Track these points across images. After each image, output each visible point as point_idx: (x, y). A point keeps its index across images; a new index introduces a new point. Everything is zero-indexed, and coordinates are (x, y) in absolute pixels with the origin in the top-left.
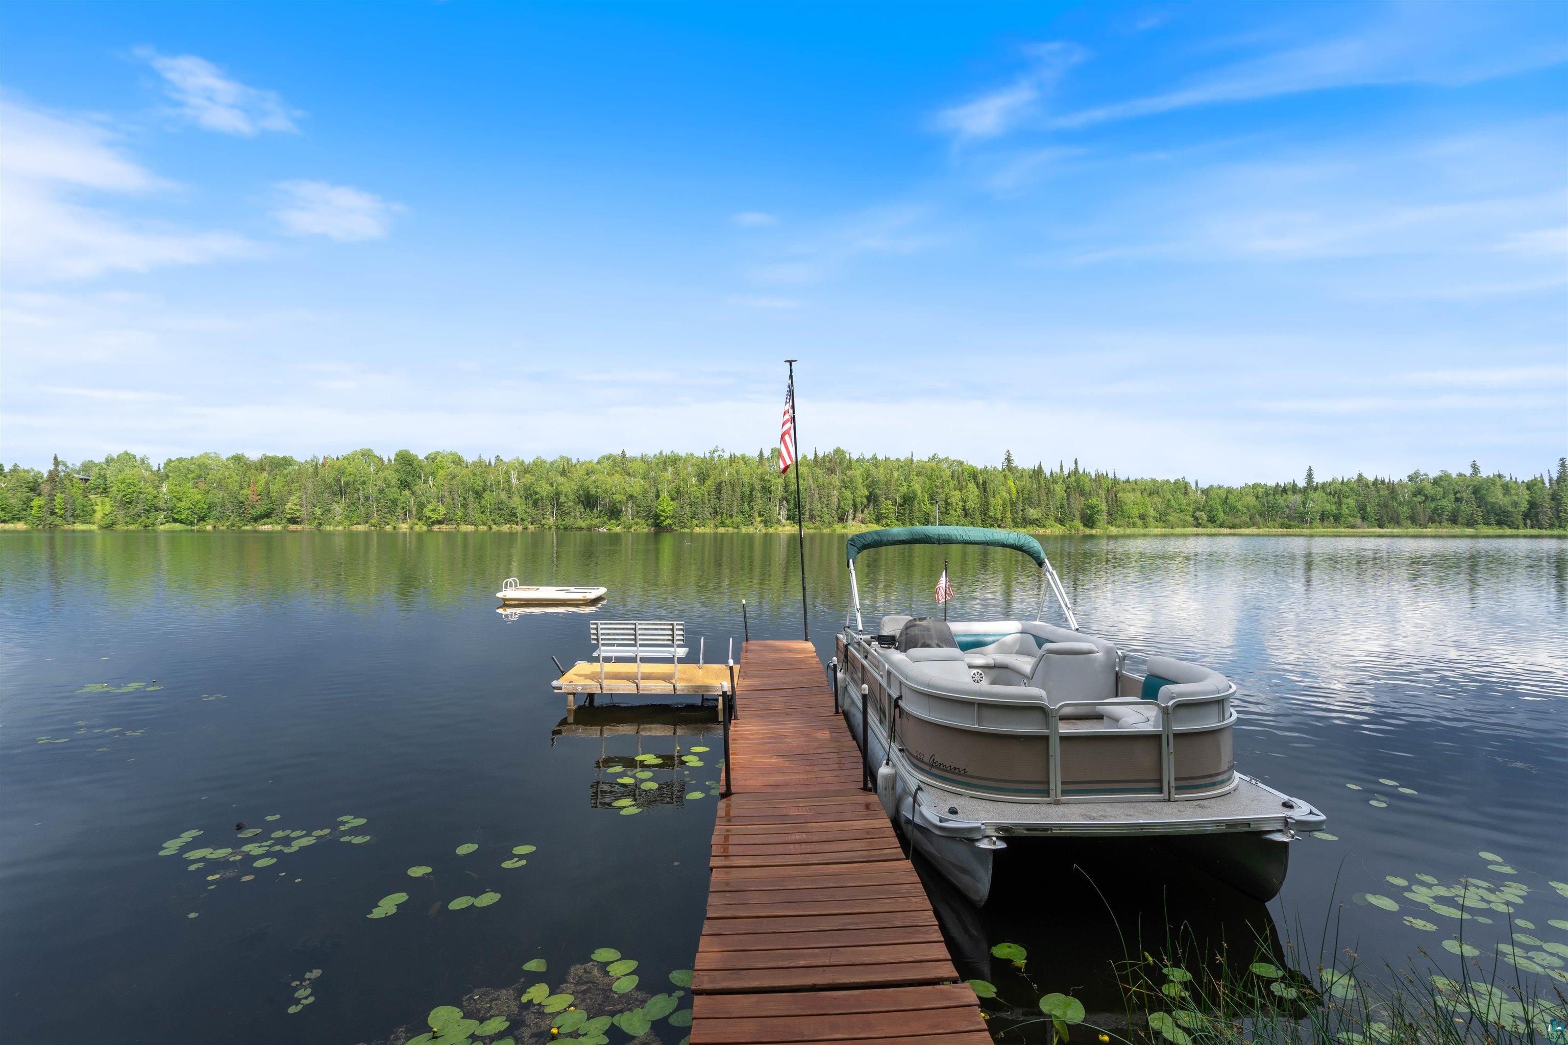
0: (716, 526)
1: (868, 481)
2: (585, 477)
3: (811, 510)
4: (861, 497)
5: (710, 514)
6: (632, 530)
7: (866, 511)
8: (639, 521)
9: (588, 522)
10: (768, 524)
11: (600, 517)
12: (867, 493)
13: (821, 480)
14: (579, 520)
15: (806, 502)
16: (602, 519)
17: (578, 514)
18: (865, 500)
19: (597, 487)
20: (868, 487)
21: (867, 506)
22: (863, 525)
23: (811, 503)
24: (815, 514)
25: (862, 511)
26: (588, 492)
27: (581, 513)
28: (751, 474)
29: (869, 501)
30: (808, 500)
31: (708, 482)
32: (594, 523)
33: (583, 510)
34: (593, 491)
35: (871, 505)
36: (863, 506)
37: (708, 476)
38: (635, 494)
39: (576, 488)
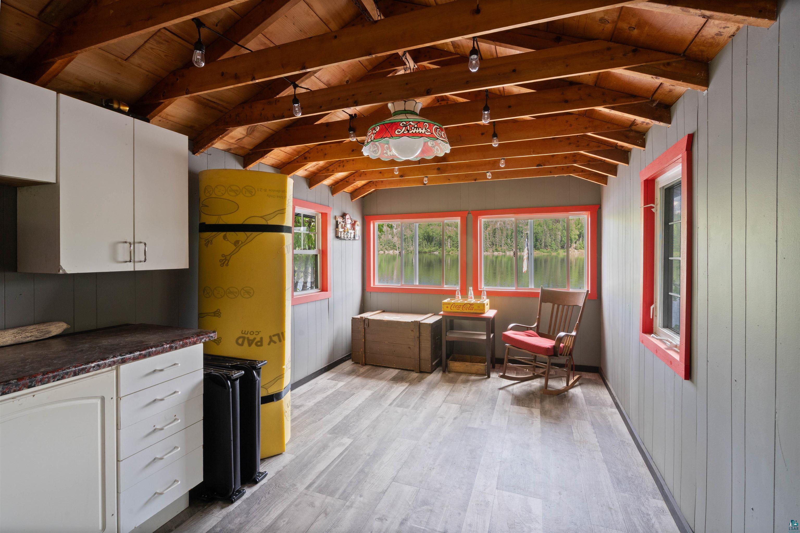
0: (493, 251)
1: (579, 226)
2: (427, 227)
3: (545, 243)
4: (575, 235)
5: (490, 245)
6: (450, 253)
7: (577, 242)
8: (453, 248)
9: (429, 249)
10: (521, 250)
11: (435, 247)
12: (578, 233)
13: (551, 226)
14: (425, 248)
15: (542, 238)
16: (435, 248)
17: (424, 245)
18: (577, 237)
19: (433, 232)
20: (579, 229)
21: (579, 240)
22: (576, 250)
23: (545, 239)
24: (547, 244)
25: (576, 243)
26: (429, 235)
27: (426, 245)
28: (512, 224)
29: (579, 237)
30: (543, 237)
31: (489, 229)
32: (432, 250)
33: (426, 243)
34: (431, 234)
35: (581, 239)
36: (576, 240)
37: (489, 225)
38: (452, 235)
39: (423, 232)
